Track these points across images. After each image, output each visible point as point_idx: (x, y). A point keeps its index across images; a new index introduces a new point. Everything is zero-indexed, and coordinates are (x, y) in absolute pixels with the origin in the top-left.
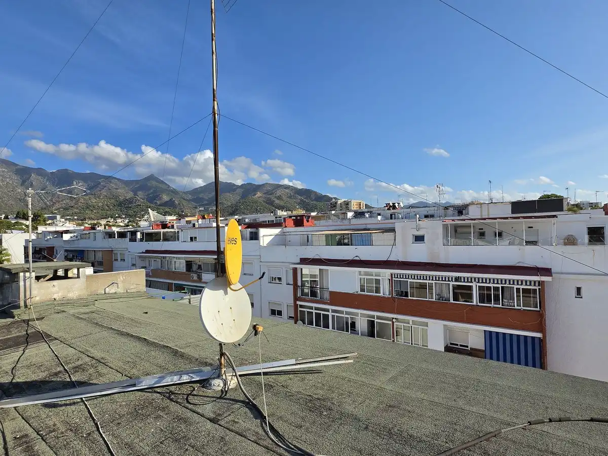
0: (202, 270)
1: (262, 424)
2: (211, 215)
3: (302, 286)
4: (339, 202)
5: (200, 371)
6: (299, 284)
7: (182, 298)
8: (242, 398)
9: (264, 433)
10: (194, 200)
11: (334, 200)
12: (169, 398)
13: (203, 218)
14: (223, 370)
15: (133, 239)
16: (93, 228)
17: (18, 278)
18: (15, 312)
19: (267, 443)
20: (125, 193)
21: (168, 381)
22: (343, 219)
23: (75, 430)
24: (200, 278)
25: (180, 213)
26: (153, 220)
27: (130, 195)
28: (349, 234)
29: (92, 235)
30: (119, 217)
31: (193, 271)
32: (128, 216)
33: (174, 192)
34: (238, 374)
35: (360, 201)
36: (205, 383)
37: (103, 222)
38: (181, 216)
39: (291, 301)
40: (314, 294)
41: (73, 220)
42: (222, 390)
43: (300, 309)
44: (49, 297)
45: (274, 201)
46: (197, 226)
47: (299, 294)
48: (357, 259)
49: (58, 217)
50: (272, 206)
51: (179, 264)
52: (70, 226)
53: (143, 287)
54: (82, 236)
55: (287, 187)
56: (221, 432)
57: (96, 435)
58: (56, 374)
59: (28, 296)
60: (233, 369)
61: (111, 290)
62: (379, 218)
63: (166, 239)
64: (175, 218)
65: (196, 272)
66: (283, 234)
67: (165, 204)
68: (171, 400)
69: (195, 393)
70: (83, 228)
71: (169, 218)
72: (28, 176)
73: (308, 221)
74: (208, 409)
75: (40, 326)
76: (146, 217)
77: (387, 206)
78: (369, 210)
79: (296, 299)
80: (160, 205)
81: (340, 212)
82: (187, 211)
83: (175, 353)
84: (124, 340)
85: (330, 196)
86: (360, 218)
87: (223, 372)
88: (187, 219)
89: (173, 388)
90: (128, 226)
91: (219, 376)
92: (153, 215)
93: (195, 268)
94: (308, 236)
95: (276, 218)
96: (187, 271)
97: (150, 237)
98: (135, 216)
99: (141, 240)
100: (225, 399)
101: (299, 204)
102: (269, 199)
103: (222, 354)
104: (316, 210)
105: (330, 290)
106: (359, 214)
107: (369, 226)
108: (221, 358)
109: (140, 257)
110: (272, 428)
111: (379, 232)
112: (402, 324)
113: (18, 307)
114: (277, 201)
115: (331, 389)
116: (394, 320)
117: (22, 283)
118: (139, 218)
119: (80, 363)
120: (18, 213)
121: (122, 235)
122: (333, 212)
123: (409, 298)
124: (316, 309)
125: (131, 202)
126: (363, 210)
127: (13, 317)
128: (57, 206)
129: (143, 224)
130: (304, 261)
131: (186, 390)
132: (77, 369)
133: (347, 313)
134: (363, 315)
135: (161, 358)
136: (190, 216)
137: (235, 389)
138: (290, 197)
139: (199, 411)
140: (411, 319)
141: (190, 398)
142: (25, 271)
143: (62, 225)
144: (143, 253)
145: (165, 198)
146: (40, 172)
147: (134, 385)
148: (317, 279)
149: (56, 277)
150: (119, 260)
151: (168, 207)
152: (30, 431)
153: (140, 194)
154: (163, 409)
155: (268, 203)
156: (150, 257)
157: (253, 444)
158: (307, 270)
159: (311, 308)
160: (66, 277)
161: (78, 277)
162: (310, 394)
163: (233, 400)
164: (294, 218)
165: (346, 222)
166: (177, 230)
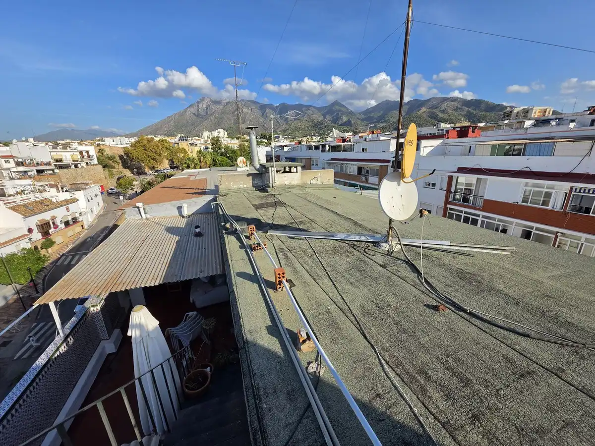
0: (368, 174)
1: (418, 277)
2: (379, 131)
3: (455, 192)
4: (516, 111)
5: (373, 236)
6: (453, 190)
7: (356, 192)
8: (403, 258)
9: (420, 283)
10: (366, 119)
11: (509, 109)
12: (353, 247)
13: (373, 133)
14: (390, 238)
15: (323, 151)
16: (300, 143)
17: (269, 171)
18: (269, 190)
19: (422, 288)
20: (318, 117)
21: (352, 238)
22: (517, 128)
23: (305, 252)
24: (367, 179)
25: (355, 130)
26: (335, 136)
27: (321, 118)
28: (523, 143)
29: (299, 148)
30: (314, 135)
31: (362, 175)
32: (320, 134)
33: (351, 113)
34: (402, 243)
35: (546, 108)
36: (376, 244)
37: (305, 139)
38: (355, 133)
39: (442, 204)
40: (466, 200)
41: (288, 138)
42: (388, 250)
43: (449, 211)
44: (282, 183)
45: (438, 115)
46: (367, 140)
47: (451, 199)
48: (528, 169)
49: (281, 136)
50: (435, 119)
51: (353, 169)
52: (287, 142)
53: (332, 182)
54: (293, 149)
55: (454, 100)
56: (388, 274)
57: (315, 256)
58: (292, 223)
59: (273, 182)
60: (399, 239)
61: (314, 182)
62: (572, 125)
63: (344, 151)
64: (351, 134)
65: (364, 175)
66: (444, 145)
67: (345, 124)
68: (355, 249)
69: (369, 248)
70: (294, 143)
71: (347, 135)
72: (264, 110)
73: (473, 132)
74: (380, 259)
75: (281, 198)
76: (331, 134)
77: (589, 110)
78: (558, 116)
79: (447, 202)
80: (341, 125)
81: (514, 121)
82: (360, 128)
83: (356, 223)
84: (325, 211)
85: (505, 104)
86: (541, 127)
87: (390, 240)
88: (360, 135)
89: (355, 243)
90: (319, 141)
91: (386, 242)
92: (336, 133)
93: (364, 172)
94: (471, 147)
95: (439, 130)
96: (358, 174)
97: (334, 149)
98: (324, 134)
99: (329, 151)
100: (390, 256)
101: (465, 116)
102: (434, 113)
103: (390, 228)
104: (484, 121)
105: (485, 198)
106: (542, 122)
107: (553, 135)
108: (389, 230)
109: (327, 163)
110: (426, 281)
111: (567, 141)
112: (569, 240)
113: (270, 187)
114: (441, 115)
115: (481, 269)
116: (559, 234)
117: (270, 174)
118: (326, 135)
119: (302, 220)
120: (261, 135)
121: (317, 147)
122: (506, 122)
123: (591, 214)
124: (466, 213)
125: (322, 124)
126: (549, 118)
127: (268, 192)
128: (280, 129)
129: (329, 139)
130: (462, 170)
131: (364, 245)
132: (301, 222)
133: (500, 220)
134: (517, 224)
135: (347, 224)
136: (363, 132)
137: (398, 252)
138: (456, 110)
139: (373, 258)
140: (584, 236)
141: (366, 250)
142: (271, 167)
143: (283, 142)
144: (329, 160)
145: (345, 119)
146: (270, 106)
147: (333, 236)
148: (472, 188)
149: (285, 172)
150: (315, 165)
151: (347, 126)
152: (284, 247)
153: (328, 117)
154: (350, 253)
155: (431, 118)
156: (333, 163)
157: (411, 286)
158: (463, 179)
159: (461, 212)
160: (290, 172)
161: (297, 172)
162: (461, 268)
163: (397, 258)
164: (459, 129)
165: (522, 131)
166: (353, 143)
